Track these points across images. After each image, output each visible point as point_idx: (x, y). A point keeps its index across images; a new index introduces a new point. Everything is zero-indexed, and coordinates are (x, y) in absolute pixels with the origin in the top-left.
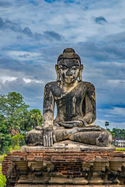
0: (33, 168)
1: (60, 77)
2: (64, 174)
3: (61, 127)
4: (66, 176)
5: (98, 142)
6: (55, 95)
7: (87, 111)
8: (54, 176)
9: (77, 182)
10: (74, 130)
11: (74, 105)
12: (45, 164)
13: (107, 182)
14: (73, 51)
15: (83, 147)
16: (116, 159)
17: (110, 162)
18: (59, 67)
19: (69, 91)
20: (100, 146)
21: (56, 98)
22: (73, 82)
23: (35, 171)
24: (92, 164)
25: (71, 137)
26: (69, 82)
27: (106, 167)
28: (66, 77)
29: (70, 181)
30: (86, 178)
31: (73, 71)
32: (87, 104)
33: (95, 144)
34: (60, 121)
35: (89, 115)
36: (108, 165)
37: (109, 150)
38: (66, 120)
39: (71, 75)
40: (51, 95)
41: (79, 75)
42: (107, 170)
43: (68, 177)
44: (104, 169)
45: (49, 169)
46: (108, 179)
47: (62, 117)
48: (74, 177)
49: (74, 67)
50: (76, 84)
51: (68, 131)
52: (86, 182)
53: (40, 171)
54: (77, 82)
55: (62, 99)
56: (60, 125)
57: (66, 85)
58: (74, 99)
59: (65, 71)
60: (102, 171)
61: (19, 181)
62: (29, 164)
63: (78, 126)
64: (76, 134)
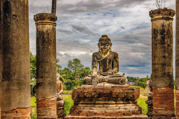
0: (87, 96)
1: (100, 49)
2: (103, 99)
3: (101, 75)
4: (104, 100)
5: (120, 83)
6: (98, 59)
7: (114, 67)
8: (98, 100)
9: (110, 103)
10: (108, 77)
11: (108, 64)
12: (93, 94)
13: (125, 103)
14: (106, 36)
15: (113, 85)
16: (130, 91)
17: (126, 93)
18: (100, 44)
19: (105, 57)
20: (121, 84)
21: (98, 60)
22: (107, 52)
23: (88, 98)
24: (118, 94)
25: (106, 80)
26: (105, 52)
27: (125, 95)
28: (103, 49)
29: (106, 102)
30: (115, 101)
31: (107, 47)
32: (114, 63)
33: (119, 84)
34: (101, 72)
35: (115, 69)
36: (125, 94)
37: (126, 86)
38: (103, 72)
39: (106, 49)
40: (96, 58)
41: (110, 49)
42: (125, 97)
43: (105, 101)
44: (123, 96)
45: (95, 97)
46: (126, 101)
47: (102, 70)
48: (108, 101)
49: (107, 44)
50: (108, 53)
51: (105, 77)
52: (115, 103)
53: (91, 98)
54: (109, 52)
55: (101, 61)
56: (101, 74)
57: (103, 54)
58: (108, 61)
59: (103, 47)
60: (123, 97)
61: (80, 103)
62: (85, 94)
63: (110, 74)
64: (109, 79)
